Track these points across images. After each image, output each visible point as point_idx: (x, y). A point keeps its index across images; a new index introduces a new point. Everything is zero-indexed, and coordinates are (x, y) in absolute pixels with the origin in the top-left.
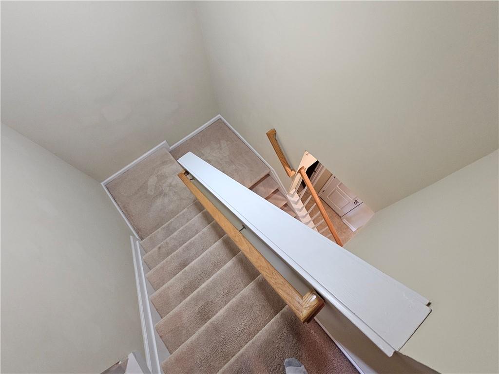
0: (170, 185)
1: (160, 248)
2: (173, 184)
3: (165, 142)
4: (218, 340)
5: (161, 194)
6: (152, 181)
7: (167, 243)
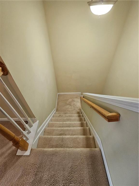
0: (74, 104)
1: (60, 115)
2: (75, 104)
3: (80, 93)
4: (60, 144)
5: (70, 105)
6: (70, 100)
7: (63, 115)
